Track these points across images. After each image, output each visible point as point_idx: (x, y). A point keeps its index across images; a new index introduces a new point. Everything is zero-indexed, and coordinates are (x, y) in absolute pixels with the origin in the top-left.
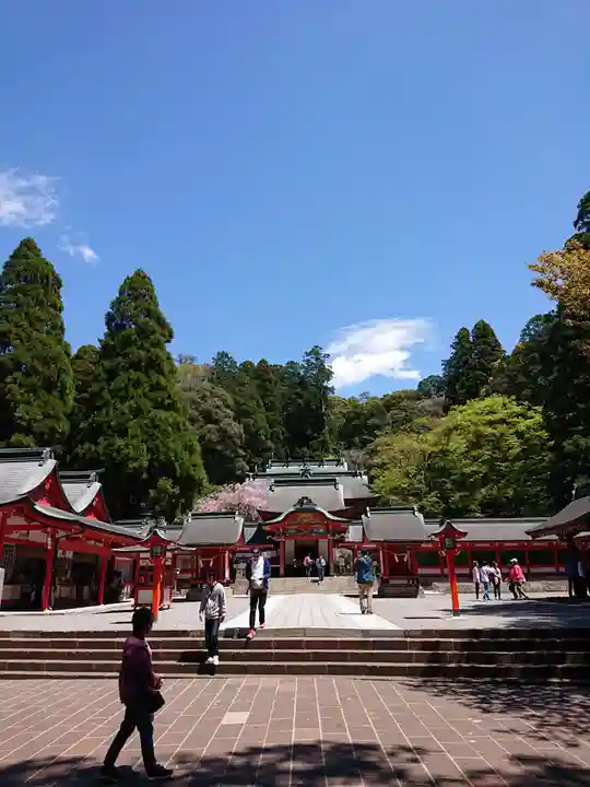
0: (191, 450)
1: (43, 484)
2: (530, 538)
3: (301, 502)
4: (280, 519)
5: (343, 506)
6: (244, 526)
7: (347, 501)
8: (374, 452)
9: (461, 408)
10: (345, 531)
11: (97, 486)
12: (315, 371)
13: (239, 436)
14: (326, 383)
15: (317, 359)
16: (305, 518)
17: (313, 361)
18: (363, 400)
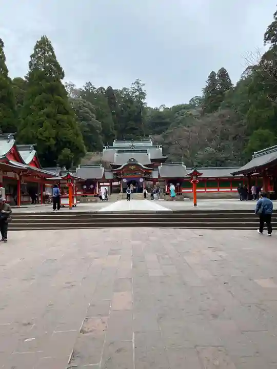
0: (77, 135)
1: (11, 151)
2: (232, 176)
3: (130, 160)
4: (121, 168)
5: (149, 162)
6: (104, 171)
7: (152, 160)
8: (165, 137)
9: (209, 115)
10: (151, 173)
11: (34, 152)
12: (137, 94)
13: (99, 129)
14: (142, 100)
15: (138, 87)
16: (133, 167)
17: (136, 88)
18: (162, 110)
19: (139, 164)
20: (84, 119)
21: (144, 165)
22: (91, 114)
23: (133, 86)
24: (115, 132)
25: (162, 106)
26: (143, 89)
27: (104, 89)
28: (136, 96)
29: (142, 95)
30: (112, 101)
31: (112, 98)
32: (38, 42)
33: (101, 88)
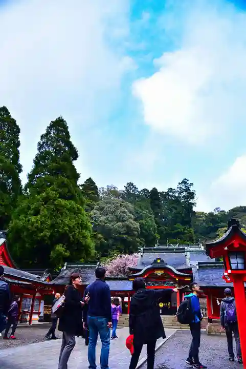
4: (141, 273)
11: (2, 240)
12: (185, 194)
13: (136, 229)
14: (191, 201)
15: (186, 187)
16: (159, 273)
17: (184, 188)
18: (216, 213)
19: (169, 267)
20: (119, 219)
21: (177, 270)
22: (129, 214)
23: (179, 186)
24: (158, 236)
25: (217, 209)
26: (192, 189)
27: (148, 191)
28: (184, 197)
29: (191, 195)
30: (157, 202)
31: (155, 199)
32: (52, 122)
33: (144, 190)
